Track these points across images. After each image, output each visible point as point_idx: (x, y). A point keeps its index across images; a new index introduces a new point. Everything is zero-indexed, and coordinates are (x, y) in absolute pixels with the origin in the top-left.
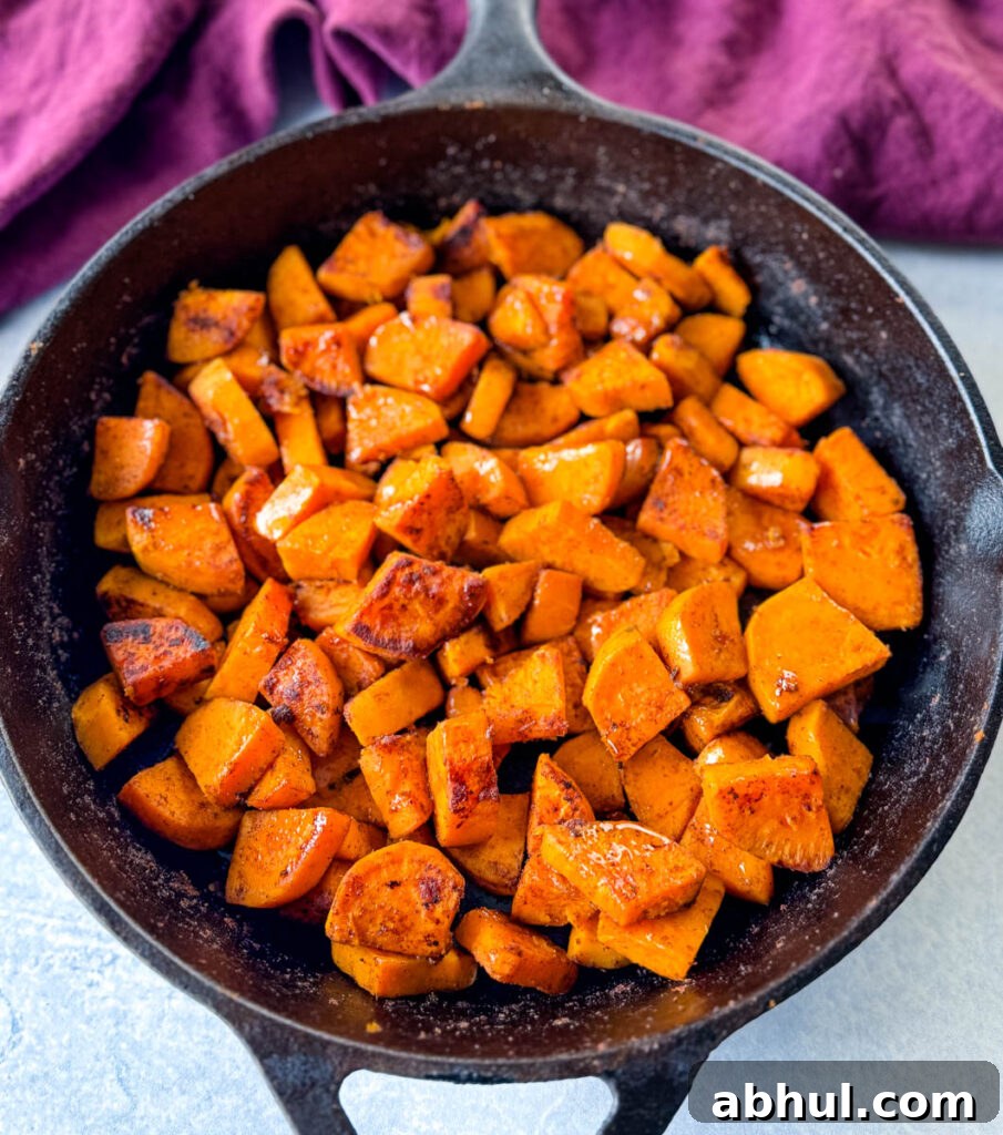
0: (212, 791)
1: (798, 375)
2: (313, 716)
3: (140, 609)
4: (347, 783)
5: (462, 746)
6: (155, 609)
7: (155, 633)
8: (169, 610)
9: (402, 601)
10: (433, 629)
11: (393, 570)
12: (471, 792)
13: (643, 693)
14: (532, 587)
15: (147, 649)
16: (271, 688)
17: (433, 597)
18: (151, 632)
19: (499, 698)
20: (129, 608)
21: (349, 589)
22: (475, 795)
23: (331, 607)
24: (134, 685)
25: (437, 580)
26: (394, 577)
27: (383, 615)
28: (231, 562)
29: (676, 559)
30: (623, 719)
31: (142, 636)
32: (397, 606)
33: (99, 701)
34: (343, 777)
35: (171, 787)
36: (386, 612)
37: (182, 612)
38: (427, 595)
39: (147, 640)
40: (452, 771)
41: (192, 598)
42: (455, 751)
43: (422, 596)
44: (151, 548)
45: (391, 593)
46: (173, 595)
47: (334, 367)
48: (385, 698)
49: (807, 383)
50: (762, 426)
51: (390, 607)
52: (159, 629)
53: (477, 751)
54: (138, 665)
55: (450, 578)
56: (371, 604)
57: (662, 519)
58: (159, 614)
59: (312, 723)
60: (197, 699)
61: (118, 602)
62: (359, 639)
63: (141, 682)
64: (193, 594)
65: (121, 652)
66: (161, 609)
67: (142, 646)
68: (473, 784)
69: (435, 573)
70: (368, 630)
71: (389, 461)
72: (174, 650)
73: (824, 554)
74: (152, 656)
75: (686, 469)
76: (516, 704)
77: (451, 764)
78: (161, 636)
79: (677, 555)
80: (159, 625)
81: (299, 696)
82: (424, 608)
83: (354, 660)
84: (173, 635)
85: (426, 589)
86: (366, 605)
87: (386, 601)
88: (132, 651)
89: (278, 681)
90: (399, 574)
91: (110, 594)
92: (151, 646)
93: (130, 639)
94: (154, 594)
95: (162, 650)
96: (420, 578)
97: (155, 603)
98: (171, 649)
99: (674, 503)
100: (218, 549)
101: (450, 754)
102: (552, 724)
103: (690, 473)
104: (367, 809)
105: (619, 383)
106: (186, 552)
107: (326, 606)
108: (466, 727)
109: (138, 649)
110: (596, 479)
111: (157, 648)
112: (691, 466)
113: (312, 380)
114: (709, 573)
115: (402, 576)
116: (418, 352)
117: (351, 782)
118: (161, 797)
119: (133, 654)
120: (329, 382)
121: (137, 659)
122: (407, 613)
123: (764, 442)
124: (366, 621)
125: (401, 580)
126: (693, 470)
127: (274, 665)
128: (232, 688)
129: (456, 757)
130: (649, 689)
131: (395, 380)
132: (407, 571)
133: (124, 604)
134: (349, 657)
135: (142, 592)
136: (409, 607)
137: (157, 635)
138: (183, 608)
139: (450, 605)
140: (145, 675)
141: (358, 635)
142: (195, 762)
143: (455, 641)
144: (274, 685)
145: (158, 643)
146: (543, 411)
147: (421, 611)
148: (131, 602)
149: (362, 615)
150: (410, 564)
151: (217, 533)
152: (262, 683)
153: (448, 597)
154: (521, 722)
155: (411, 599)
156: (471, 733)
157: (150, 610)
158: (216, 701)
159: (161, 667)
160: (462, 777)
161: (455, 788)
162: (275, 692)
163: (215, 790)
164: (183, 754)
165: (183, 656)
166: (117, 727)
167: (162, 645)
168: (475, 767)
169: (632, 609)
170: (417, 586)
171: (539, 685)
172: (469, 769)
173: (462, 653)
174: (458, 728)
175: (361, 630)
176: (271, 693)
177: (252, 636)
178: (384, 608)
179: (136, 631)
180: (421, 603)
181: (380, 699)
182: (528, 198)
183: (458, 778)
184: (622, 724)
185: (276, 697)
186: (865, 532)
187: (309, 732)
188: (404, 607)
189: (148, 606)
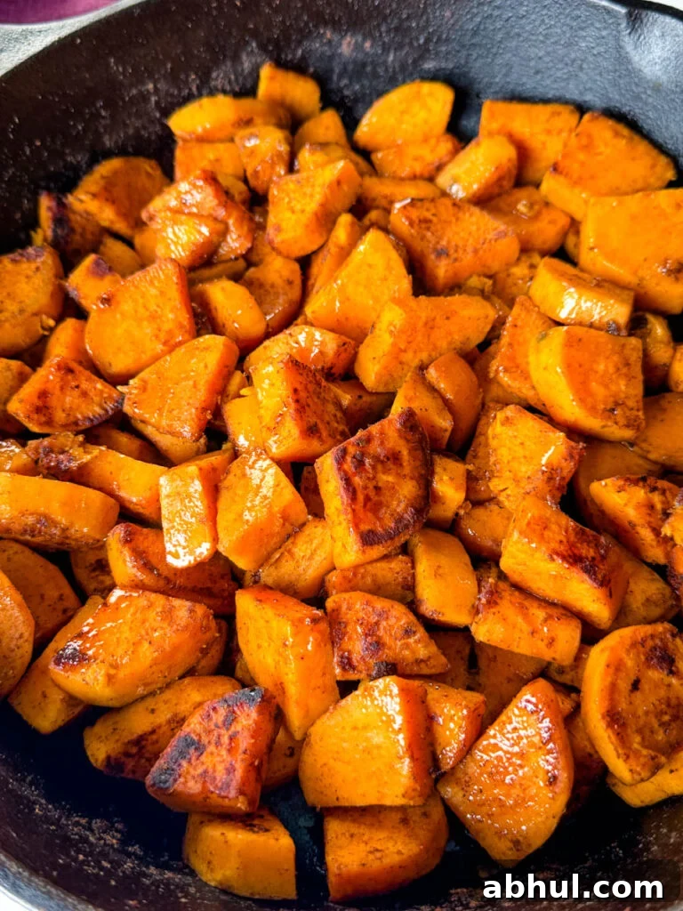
0: (413, 794)
1: (418, 95)
2: (407, 646)
3: (154, 737)
4: (478, 673)
5: (547, 533)
6: (169, 722)
7: (199, 735)
8: (183, 708)
9: (371, 485)
10: (414, 483)
11: (339, 469)
12: (593, 559)
13: (606, 366)
14: (433, 389)
15: (212, 754)
16: (347, 664)
17: (388, 459)
18: (196, 738)
19: (510, 484)
20: (144, 748)
21: (308, 530)
22: (598, 558)
23: (311, 558)
24: (241, 792)
25: (376, 442)
26: (346, 473)
27: (370, 510)
28: (191, 611)
29: (489, 282)
30: (612, 399)
31: (192, 750)
32: (372, 493)
33: (226, 842)
34: (470, 673)
35: (365, 838)
36: (369, 504)
37: (196, 697)
38: (382, 462)
39: (200, 748)
40: (564, 558)
41: (187, 681)
42: (549, 543)
43: (379, 467)
44: (112, 672)
45: (356, 486)
46: (168, 695)
47: (85, 394)
48: (441, 571)
49: (431, 94)
50: (432, 151)
51: (367, 499)
52: (198, 728)
53: (559, 526)
54: (221, 774)
55: (382, 433)
56: (354, 510)
57: (456, 260)
58: (179, 721)
59: (413, 652)
60: (288, 752)
61: (127, 754)
62: (376, 547)
63: (244, 782)
64: (182, 677)
65: (191, 784)
66: (176, 715)
67: (203, 758)
68: (588, 551)
69: (369, 440)
70: (371, 532)
71: (218, 412)
72: (237, 727)
73: (580, 178)
74: (224, 753)
75: (428, 215)
76: (529, 474)
77: (558, 554)
78: (209, 732)
79: (486, 280)
80: (194, 725)
81: (379, 644)
82: (389, 474)
83: (380, 574)
84: (219, 717)
85: (377, 459)
86: (350, 516)
87: (361, 497)
88: (200, 771)
89: (349, 652)
90: (346, 467)
91: (113, 755)
92: (212, 748)
93: (184, 763)
94: (153, 711)
95: (225, 740)
96: (363, 454)
97: (163, 716)
98: (233, 729)
99: (449, 242)
100: (168, 614)
101: (548, 549)
102: (571, 456)
103: (434, 215)
104: (515, 674)
105: (318, 198)
106: (146, 645)
107: (304, 564)
108: (533, 516)
109: (203, 763)
110: (389, 268)
111: (218, 744)
112: (428, 210)
113: (76, 423)
114: (513, 274)
115: (349, 465)
116: (139, 321)
117: (479, 669)
118: (371, 852)
119: (206, 772)
120: (93, 410)
121: (214, 771)
122: (384, 491)
123: (445, 159)
124: (365, 527)
125: (353, 470)
126: (433, 211)
127: (333, 643)
128: (314, 704)
129: (554, 545)
130: (608, 358)
131: (145, 358)
132: (349, 459)
133: (134, 750)
134: (374, 576)
135: (139, 722)
136: (380, 484)
137: (203, 735)
138: (192, 694)
139: (405, 453)
140: (239, 773)
141: (371, 545)
142: (361, 794)
143: (436, 478)
144: (349, 659)
145: (214, 739)
146: (273, 286)
147: (390, 479)
148: (140, 741)
149: (356, 526)
150: (345, 451)
151: (151, 606)
152: (338, 671)
153: (398, 449)
154: (550, 479)
155: (374, 478)
156: (540, 518)
157: (165, 729)
158: (313, 730)
159: (245, 753)
160: (575, 555)
161: (582, 568)
162: (355, 663)
163: (414, 790)
164: (337, 804)
165: (251, 722)
166: (272, 842)
167: (219, 736)
168: (572, 538)
169: (512, 336)
170: (367, 461)
171: (527, 443)
172: (572, 546)
173: (452, 479)
174: (529, 524)
175: (368, 539)
176: (354, 668)
177: (295, 634)
178: (365, 505)
179: (181, 753)
180: (384, 473)
181: (440, 575)
182: (81, 158)
183: (574, 559)
184: (617, 404)
185: (361, 667)
186: (584, 141)
187: (419, 662)
188: (377, 489)
189: (160, 727)
